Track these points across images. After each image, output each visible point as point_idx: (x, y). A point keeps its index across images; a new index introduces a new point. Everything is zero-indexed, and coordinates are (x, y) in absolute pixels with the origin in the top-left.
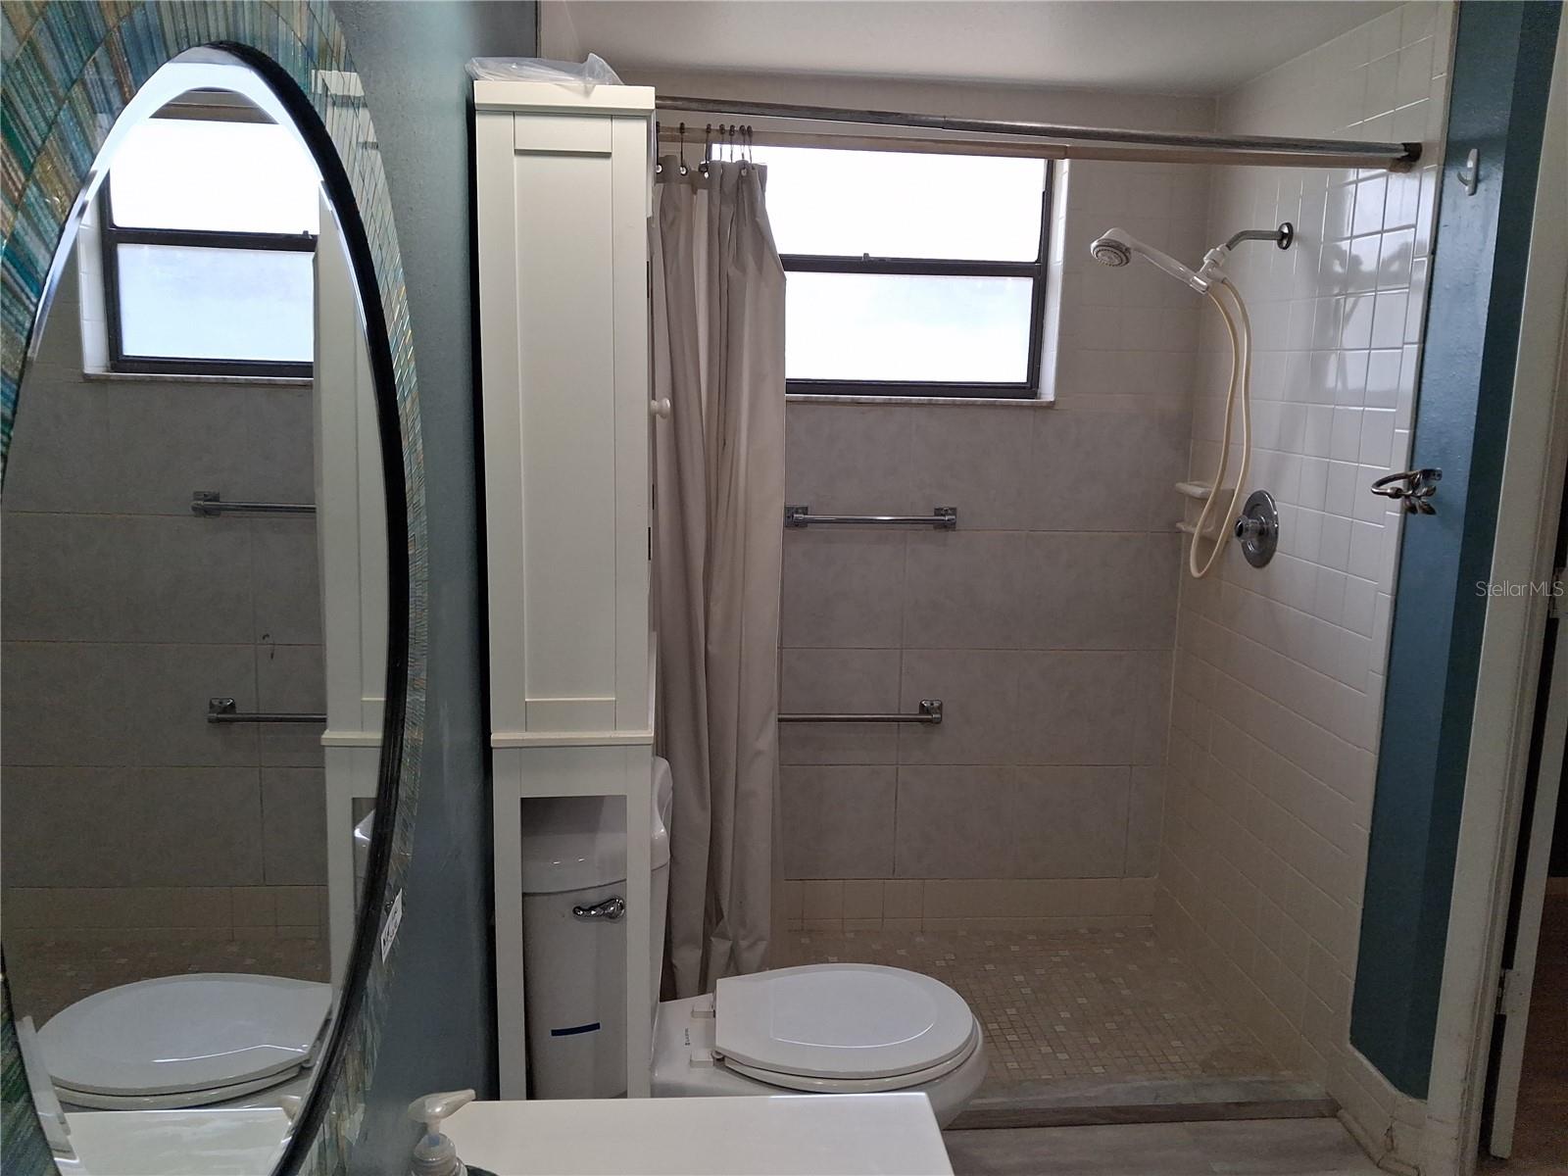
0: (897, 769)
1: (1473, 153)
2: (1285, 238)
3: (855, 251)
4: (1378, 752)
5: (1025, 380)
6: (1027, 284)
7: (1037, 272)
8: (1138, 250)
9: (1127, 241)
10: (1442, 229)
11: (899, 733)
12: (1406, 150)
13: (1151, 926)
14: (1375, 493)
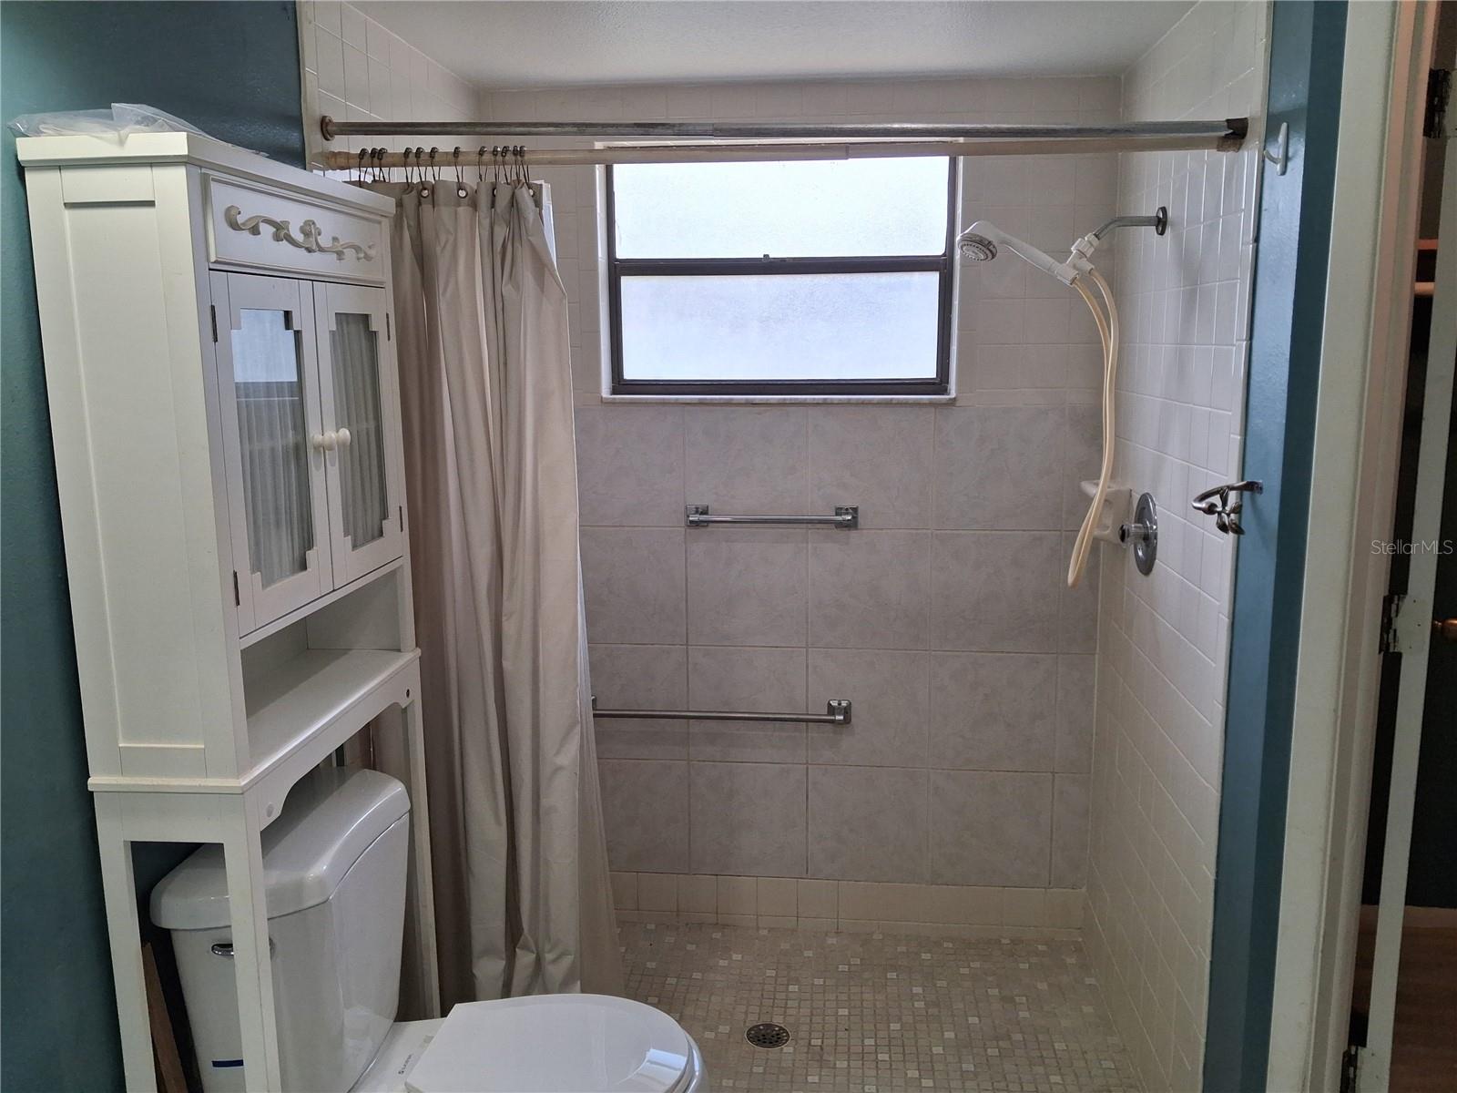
0: (807, 768)
1: (1284, 126)
2: (1161, 223)
3: (754, 252)
4: (1220, 789)
5: (935, 376)
6: (934, 278)
7: (942, 266)
8: (1004, 242)
9: (990, 234)
10: (1264, 213)
11: (807, 732)
12: (1229, 128)
13: (1080, 940)
14: (1195, 508)
